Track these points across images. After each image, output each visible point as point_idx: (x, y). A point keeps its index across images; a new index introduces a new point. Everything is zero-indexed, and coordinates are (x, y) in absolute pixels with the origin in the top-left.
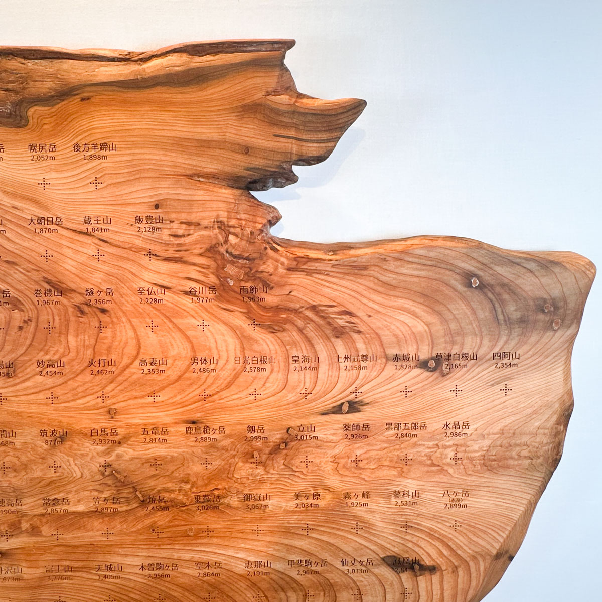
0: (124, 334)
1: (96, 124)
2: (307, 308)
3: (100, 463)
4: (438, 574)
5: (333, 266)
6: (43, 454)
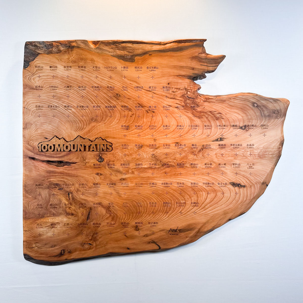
0: (159, 118)
1: (153, 62)
2: (209, 112)
3: (151, 154)
4: (246, 188)
5: (216, 100)
6: (136, 151)
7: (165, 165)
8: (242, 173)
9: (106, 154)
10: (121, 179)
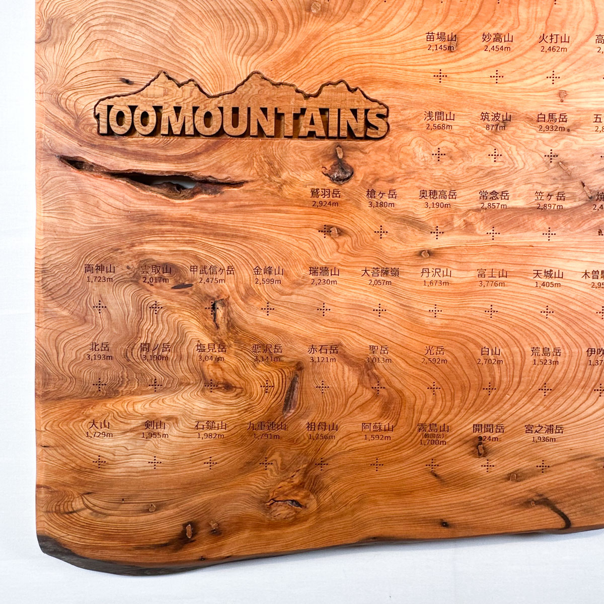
0: (581, 6)
3: (544, 153)
6: (483, 139)
7: (601, 197)
9: (361, 150)
10: (420, 254)
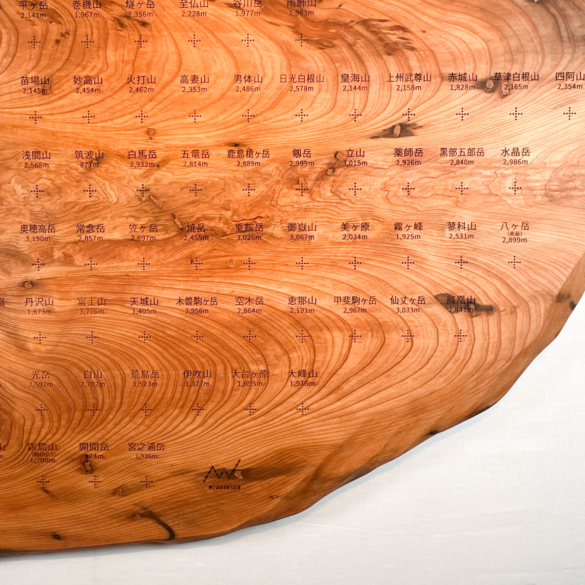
0: (165, 49)
2: (357, 23)
3: (136, 187)
4: (496, 314)
6: (77, 176)
7: (191, 228)
8: (482, 259)
10: (23, 284)
